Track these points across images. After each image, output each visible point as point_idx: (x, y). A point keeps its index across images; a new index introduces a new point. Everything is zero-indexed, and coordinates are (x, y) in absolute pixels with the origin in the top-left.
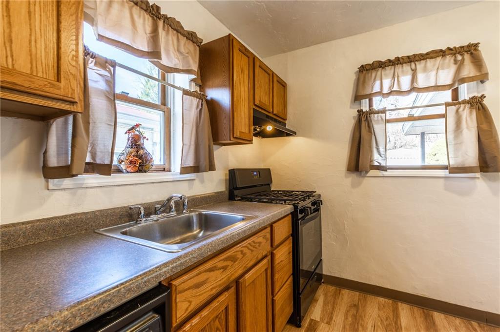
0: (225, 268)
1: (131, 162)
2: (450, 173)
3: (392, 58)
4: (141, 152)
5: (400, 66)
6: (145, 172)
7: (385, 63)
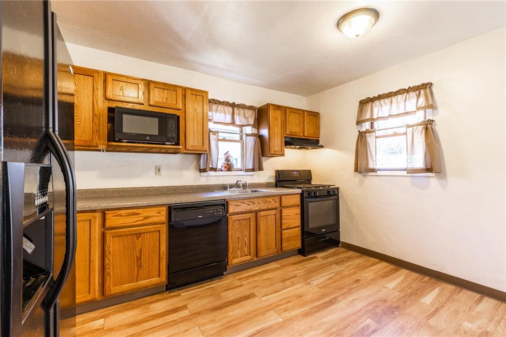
0: (249, 204)
1: (225, 167)
2: (407, 173)
3: (376, 96)
4: (229, 163)
5: (382, 100)
6: (231, 171)
7: (372, 99)
